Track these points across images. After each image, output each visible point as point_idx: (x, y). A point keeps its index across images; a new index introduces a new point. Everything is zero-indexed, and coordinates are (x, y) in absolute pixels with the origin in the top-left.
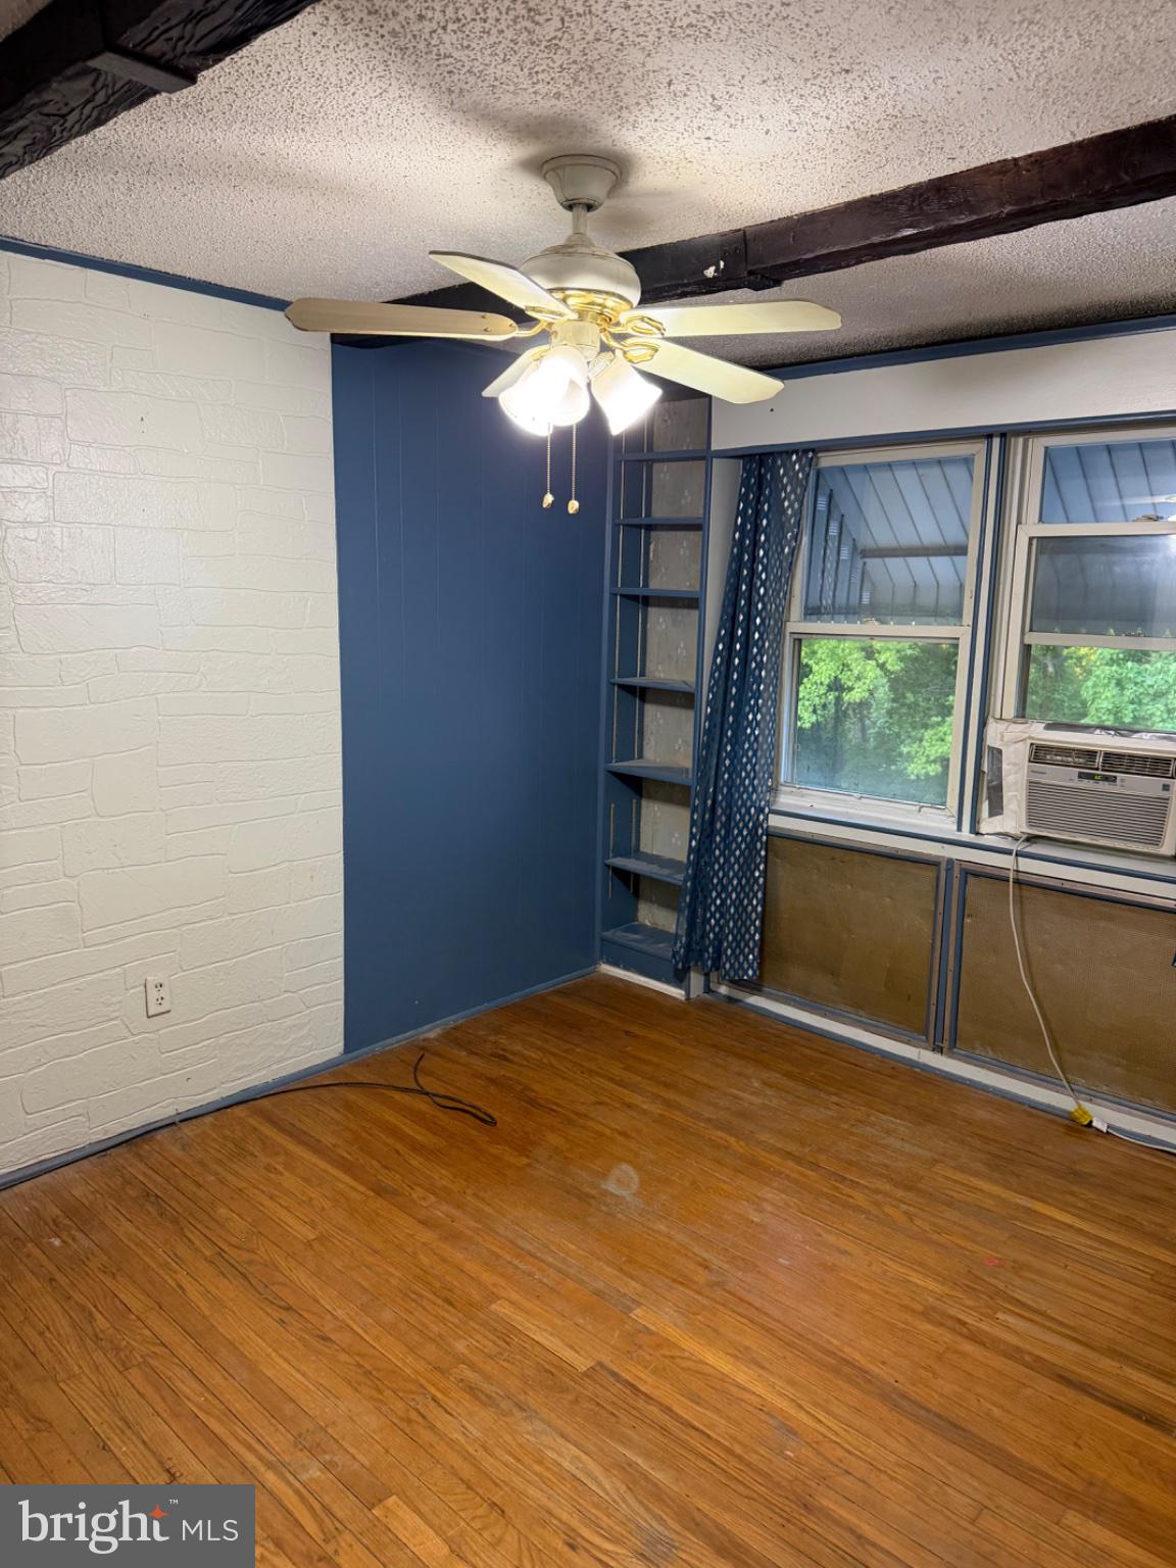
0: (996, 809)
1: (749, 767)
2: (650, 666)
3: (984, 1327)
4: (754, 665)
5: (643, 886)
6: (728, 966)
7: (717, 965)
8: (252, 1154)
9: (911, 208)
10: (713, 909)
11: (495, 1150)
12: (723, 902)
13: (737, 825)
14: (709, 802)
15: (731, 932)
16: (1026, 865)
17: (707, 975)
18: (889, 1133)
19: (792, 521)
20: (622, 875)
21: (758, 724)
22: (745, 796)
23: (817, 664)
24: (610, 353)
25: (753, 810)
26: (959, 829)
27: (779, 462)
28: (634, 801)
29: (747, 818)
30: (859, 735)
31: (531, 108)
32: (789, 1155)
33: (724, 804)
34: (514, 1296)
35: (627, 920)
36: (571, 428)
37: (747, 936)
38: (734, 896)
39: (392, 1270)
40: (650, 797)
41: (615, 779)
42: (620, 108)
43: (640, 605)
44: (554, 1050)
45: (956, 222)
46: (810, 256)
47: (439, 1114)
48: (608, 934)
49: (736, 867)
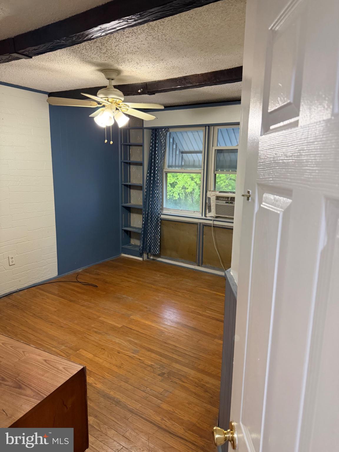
0: (210, 211)
1: (156, 204)
2: (131, 180)
3: (203, 313)
4: (156, 179)
5: (132, 234)
6: (152, 251)
7: (150, 251)
8: (38, 296)
9: (180, 82)
10: (148, 238)
11: (98, 292)
12: (151, 236)
13: (153, 218)
14: (147, 212)
15: (153, 243)
16: (216, 223)
17: (148, 254)
18: (187, 282)
19: (164, 145)
20: (127, 232)
21: (158, 193)
22: (155, 211)
23: (179, 182)
24: (118, 110)
25: (157, 214)
26: (202, 216)
27: (160, 131)
28: (129, 214)
29: (156, 216)
30: (191, 202)
31: (100, 62)
32: (165, 287)
33: (150, 213)
34: (104, 316)
35: (128, 243)
36: (110, 126)
37: (157, 244)
38: (153, 234)
39: (76, 314)
40: (133, 213)
41: (124, 208)
42: (118, 63)
43: (128, 165)
44: (111, 272)
45: (188, 85)
46: (160, 90)
47: (83, 286)
48: (123, 246)
49: (154, 227)
